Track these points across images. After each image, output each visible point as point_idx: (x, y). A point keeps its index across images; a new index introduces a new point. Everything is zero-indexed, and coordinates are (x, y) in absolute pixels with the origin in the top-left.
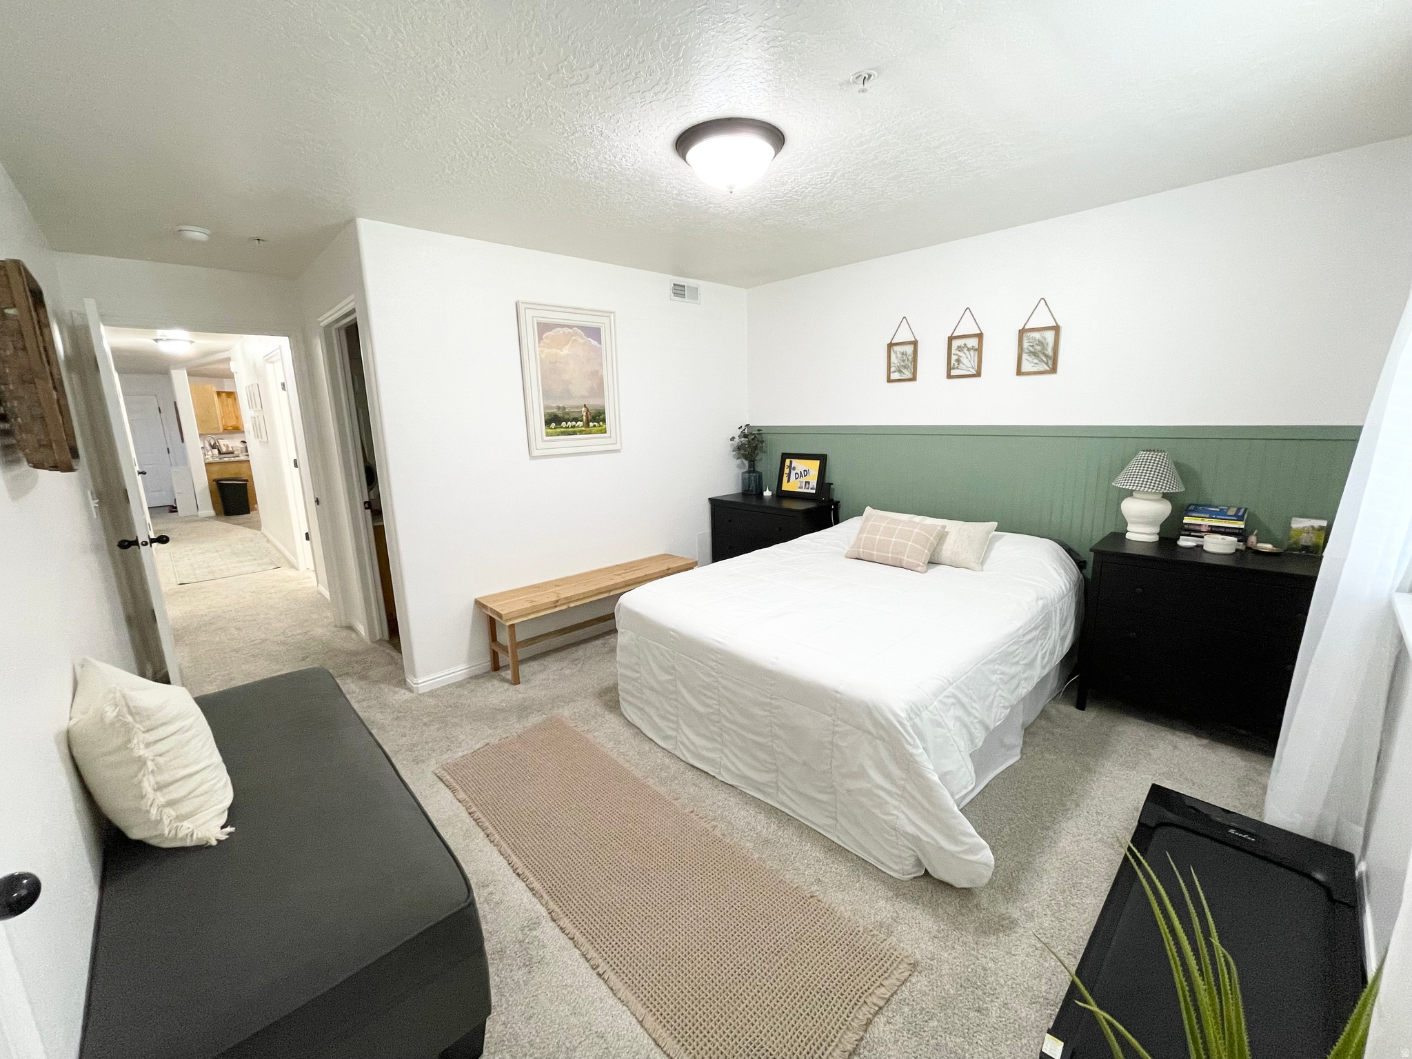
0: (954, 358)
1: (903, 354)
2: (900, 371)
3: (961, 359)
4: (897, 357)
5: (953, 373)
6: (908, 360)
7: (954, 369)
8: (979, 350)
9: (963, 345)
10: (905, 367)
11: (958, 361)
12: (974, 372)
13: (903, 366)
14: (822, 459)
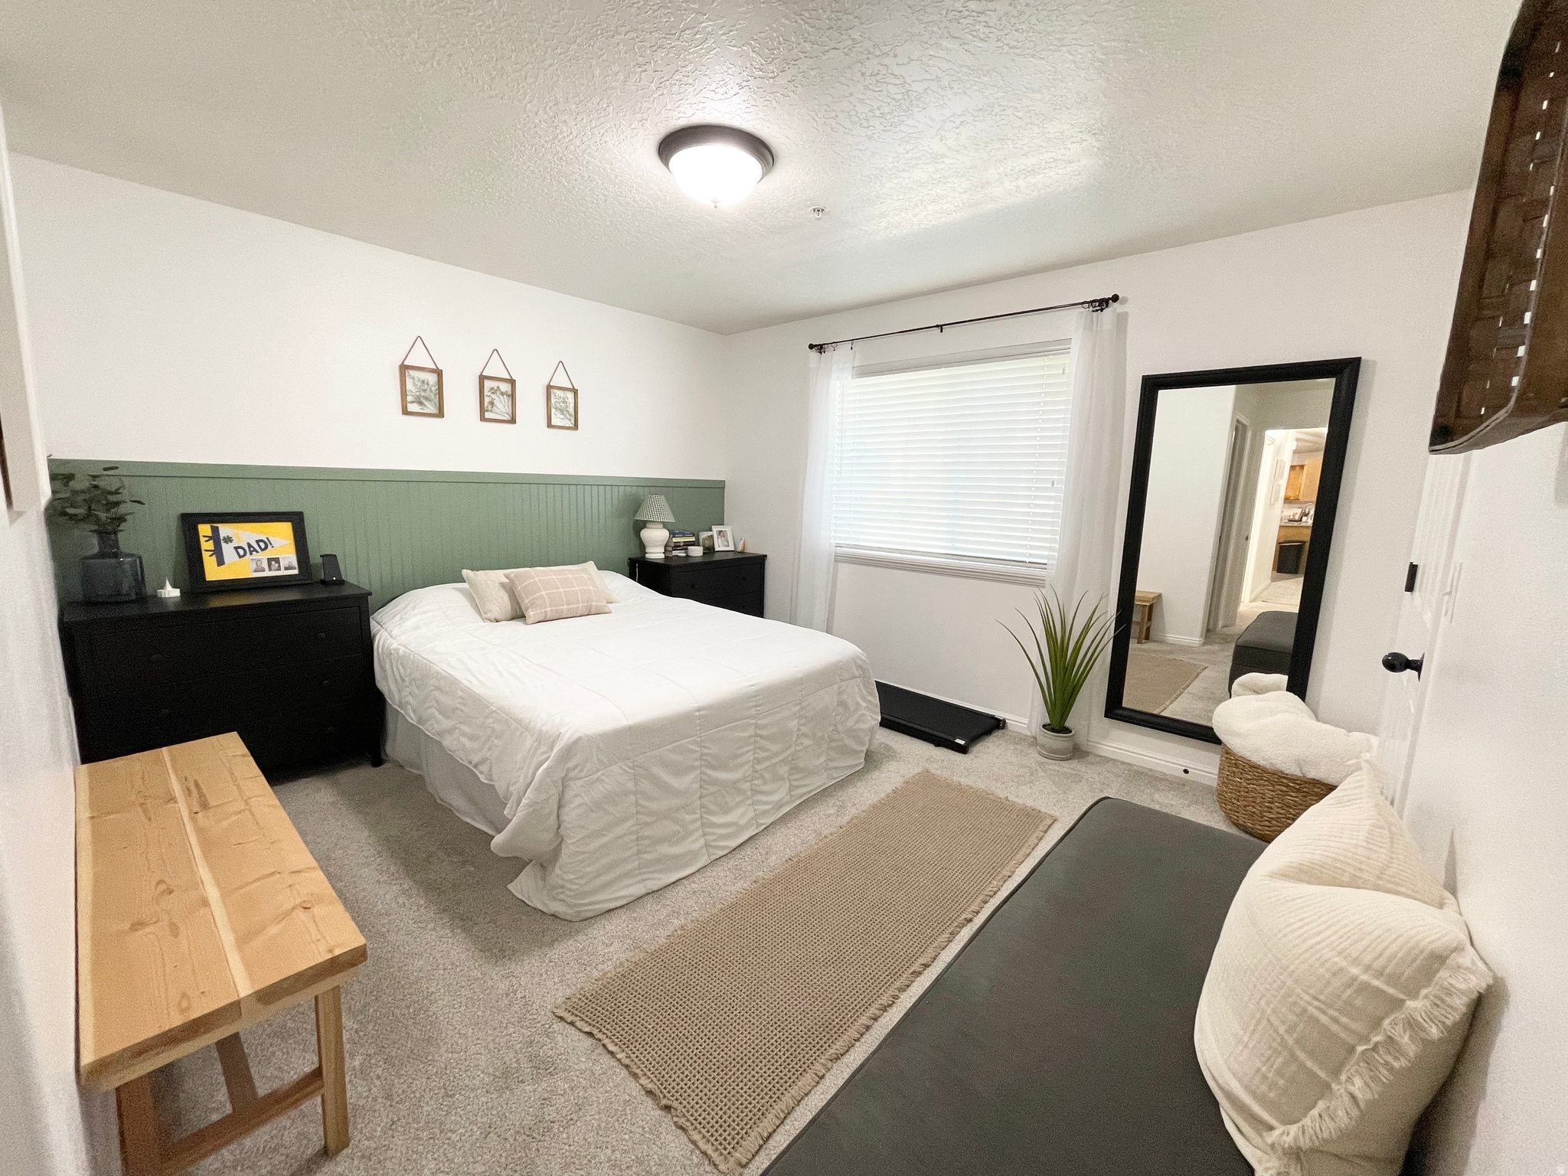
0: (487, 400)
1: (423, 382)
2: (421, 403)
3: (495, 402)
4: (415, 385)
5: (488, 415)
6: (431, 391)
7: (487, 411)
8: (512, 396)
9: (496, 388)
10: (427, 399)
11: (492, 403)
12: (507, 417)
13: (424, 397)
14: (297, 520)
